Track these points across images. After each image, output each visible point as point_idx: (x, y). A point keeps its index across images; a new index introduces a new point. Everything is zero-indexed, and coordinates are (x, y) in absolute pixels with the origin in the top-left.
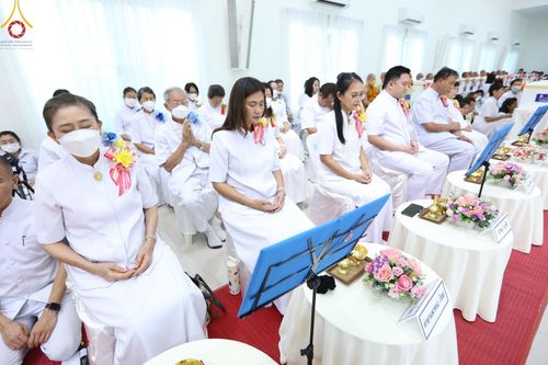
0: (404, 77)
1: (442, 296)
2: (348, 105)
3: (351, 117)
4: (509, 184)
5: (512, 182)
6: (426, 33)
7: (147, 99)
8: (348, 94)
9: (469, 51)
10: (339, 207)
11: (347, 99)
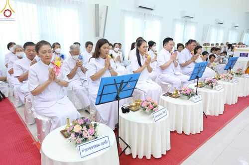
0: (170, 42)
1: (164, 112)
2: (142, 51)
3: (144, 56)
4: (211, 87)
5: (212, 86)
6: (197, 23)
7: (57, 48)
8: (142, 47)
9: (222, 32)
10: (139, 95)
11: (141, 48)
